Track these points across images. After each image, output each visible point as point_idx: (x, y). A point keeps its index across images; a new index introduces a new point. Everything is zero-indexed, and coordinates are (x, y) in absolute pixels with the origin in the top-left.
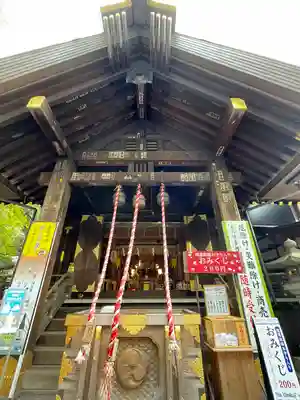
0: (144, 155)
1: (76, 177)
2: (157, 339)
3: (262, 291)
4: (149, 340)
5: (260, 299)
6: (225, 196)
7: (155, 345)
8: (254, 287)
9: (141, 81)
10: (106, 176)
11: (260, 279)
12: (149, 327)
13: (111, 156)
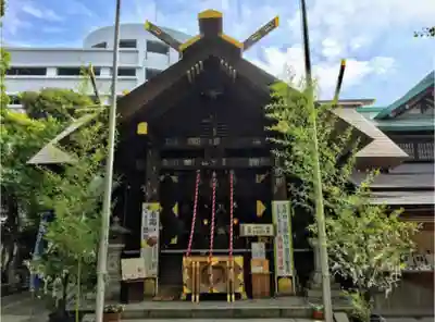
0: (217, 141)
1: (165, 162)
2: (223, 265)
3: (289, 245)
4: (220, 267)
5: (287, 250)
6: (278, 181)
7: (223, 269)
9: (214, 94)
10: (188, 162)
11: (290, 239)
12: (221, 262)
13: (189, 143)
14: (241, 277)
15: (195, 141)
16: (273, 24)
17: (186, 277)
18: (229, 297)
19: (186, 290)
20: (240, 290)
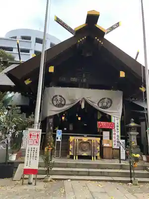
0: (85, 80)
2: (90, 143)
3: (119, 134)
4: (88, 143)
5: (118, 136)
7: (90, 145)
8: (117, 132)
9: (88, 55)
11: (119, 130)
12: (89, 140)
13: (71, 80)
14: (98, 148)
15: (74, 79)
16: (118, 25)
17: (71, 147)
18: (93, 158)
19: (71, 154)
20: (98, 154)
